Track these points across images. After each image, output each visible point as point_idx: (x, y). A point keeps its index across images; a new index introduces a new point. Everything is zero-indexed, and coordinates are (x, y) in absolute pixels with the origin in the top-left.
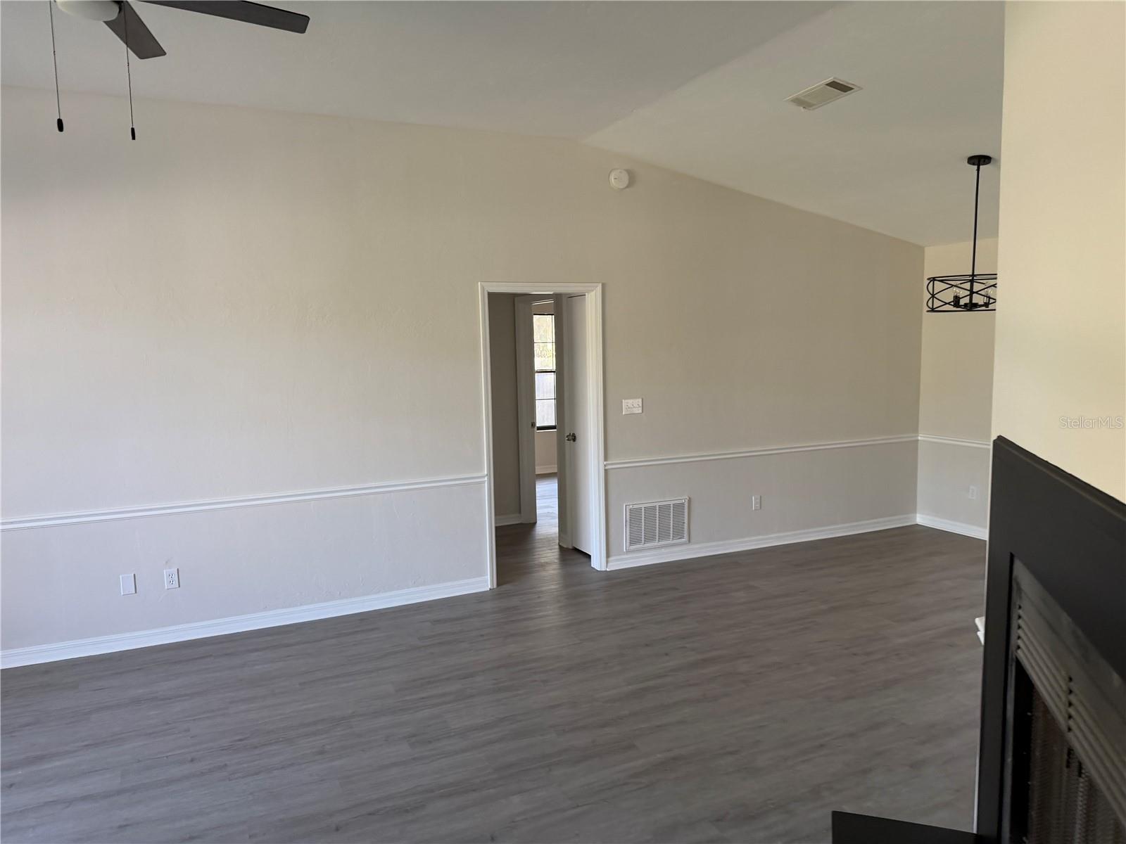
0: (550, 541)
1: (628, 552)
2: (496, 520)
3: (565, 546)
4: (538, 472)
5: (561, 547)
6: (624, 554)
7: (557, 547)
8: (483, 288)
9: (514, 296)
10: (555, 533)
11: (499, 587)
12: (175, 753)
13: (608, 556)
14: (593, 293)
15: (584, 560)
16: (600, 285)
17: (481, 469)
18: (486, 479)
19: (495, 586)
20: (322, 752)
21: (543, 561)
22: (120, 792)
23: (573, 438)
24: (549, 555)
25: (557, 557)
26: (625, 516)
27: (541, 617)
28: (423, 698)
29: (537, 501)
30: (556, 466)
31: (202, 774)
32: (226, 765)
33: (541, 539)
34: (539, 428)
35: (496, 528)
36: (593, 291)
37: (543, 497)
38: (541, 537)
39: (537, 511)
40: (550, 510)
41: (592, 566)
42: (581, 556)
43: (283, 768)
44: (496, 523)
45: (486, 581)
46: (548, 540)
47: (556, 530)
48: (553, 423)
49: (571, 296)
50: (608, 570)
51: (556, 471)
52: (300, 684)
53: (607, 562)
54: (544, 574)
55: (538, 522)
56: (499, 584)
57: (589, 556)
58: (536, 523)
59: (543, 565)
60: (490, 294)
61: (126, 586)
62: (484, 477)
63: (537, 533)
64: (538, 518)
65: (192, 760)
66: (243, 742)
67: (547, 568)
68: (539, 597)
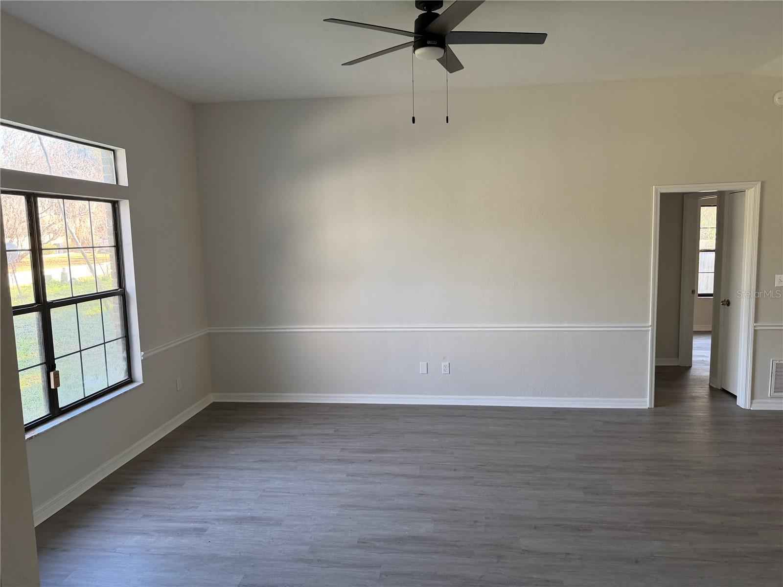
0: (701, 381)
1: (772, 397)
2: (656, 361)
3: (714, 387)
4: (695, 329)
5: (711, 387)
6: (768, 398)
7: (708, 386)
8: (656, 190)
9: (682, 195)
10: (707, 376)
11: (656, 408)
12: (446, 464)
13: (753, 398)
14: (753, 189)
15: (731, 399)
16: (760, 183)
17: (647, 321)
18: (650, 328)
19: (653, 407)
20: (528, 484)
21: (693, 395)
22: (419, 477)
23: (728, 303)
24: (700, 391)
25: (707, 393)
26: (771, 368)
27: (688, 433)
28: (594, 467)
29: (693, 351)
30: (711, 325)
31: (460, 478)
32: (473, 477)
33: (694, 379)
34: (700, 295)
35: (656, 366)
36: (752, 188)
37: (699, 348)
38: (695, 378)
39: (693, 358)
40: (704, 359)
41: (738, 404)
42: (727, 395)
43: (504, 486)
44: (656, 363)
45: (646, 402)
46: (700, 380)
47: (708, 374)
48: (712, 292)
49: (732, 193)
50: (751, 409)
51: (710, 330)
52: (516, 442)
53: (751, 403)
54: (695, 404)
55: (693, 367)
56: (655, 406)
57: (735, 397)
58: (691, 366)
59: (694, 398)
60: (662, 195)
61: (423, 369)
62: (649, 327)
63: (691, 374)
64: (693, 364)
65: (455, 470)
66: (482, 467)
67: (697, 400)
68: (688, 420)
